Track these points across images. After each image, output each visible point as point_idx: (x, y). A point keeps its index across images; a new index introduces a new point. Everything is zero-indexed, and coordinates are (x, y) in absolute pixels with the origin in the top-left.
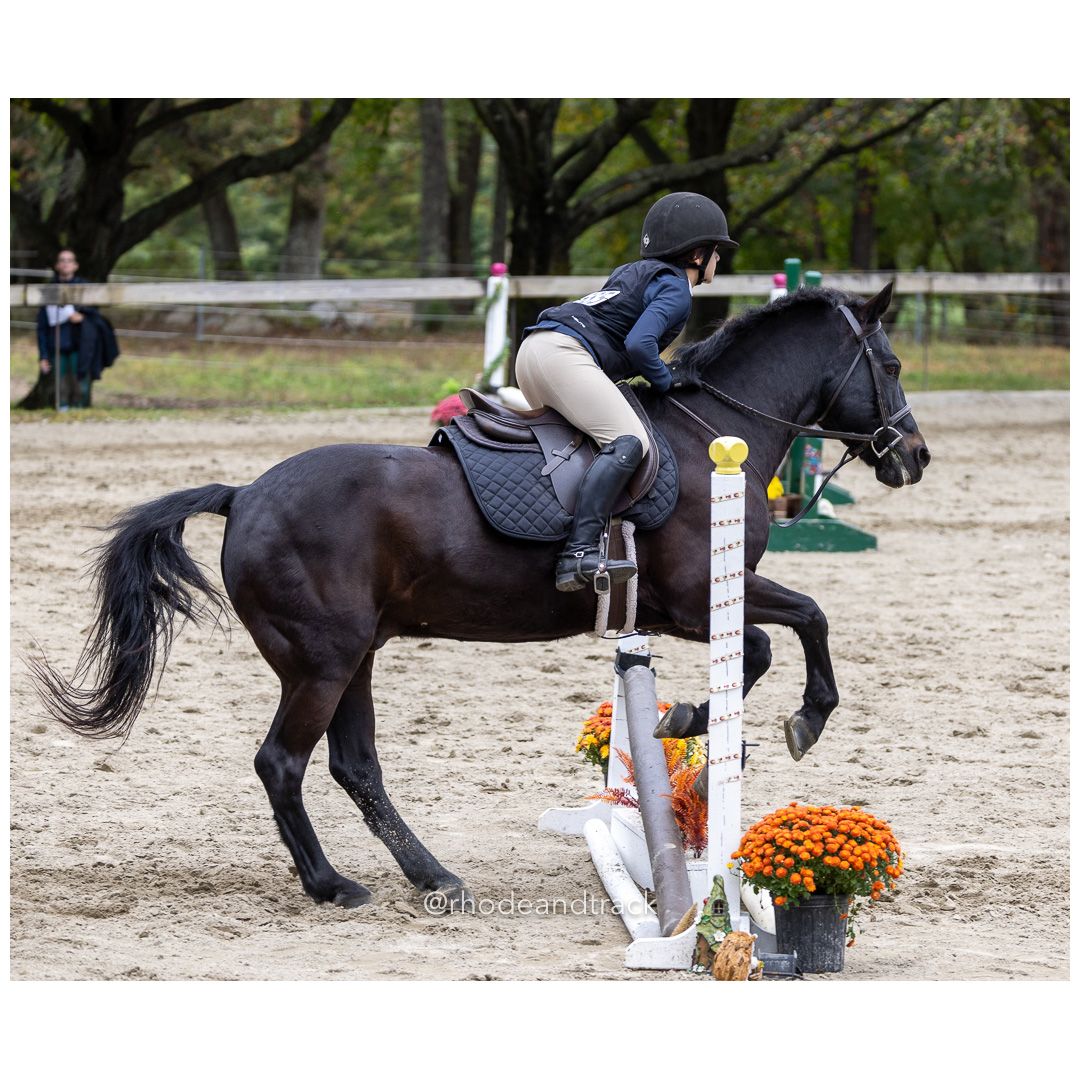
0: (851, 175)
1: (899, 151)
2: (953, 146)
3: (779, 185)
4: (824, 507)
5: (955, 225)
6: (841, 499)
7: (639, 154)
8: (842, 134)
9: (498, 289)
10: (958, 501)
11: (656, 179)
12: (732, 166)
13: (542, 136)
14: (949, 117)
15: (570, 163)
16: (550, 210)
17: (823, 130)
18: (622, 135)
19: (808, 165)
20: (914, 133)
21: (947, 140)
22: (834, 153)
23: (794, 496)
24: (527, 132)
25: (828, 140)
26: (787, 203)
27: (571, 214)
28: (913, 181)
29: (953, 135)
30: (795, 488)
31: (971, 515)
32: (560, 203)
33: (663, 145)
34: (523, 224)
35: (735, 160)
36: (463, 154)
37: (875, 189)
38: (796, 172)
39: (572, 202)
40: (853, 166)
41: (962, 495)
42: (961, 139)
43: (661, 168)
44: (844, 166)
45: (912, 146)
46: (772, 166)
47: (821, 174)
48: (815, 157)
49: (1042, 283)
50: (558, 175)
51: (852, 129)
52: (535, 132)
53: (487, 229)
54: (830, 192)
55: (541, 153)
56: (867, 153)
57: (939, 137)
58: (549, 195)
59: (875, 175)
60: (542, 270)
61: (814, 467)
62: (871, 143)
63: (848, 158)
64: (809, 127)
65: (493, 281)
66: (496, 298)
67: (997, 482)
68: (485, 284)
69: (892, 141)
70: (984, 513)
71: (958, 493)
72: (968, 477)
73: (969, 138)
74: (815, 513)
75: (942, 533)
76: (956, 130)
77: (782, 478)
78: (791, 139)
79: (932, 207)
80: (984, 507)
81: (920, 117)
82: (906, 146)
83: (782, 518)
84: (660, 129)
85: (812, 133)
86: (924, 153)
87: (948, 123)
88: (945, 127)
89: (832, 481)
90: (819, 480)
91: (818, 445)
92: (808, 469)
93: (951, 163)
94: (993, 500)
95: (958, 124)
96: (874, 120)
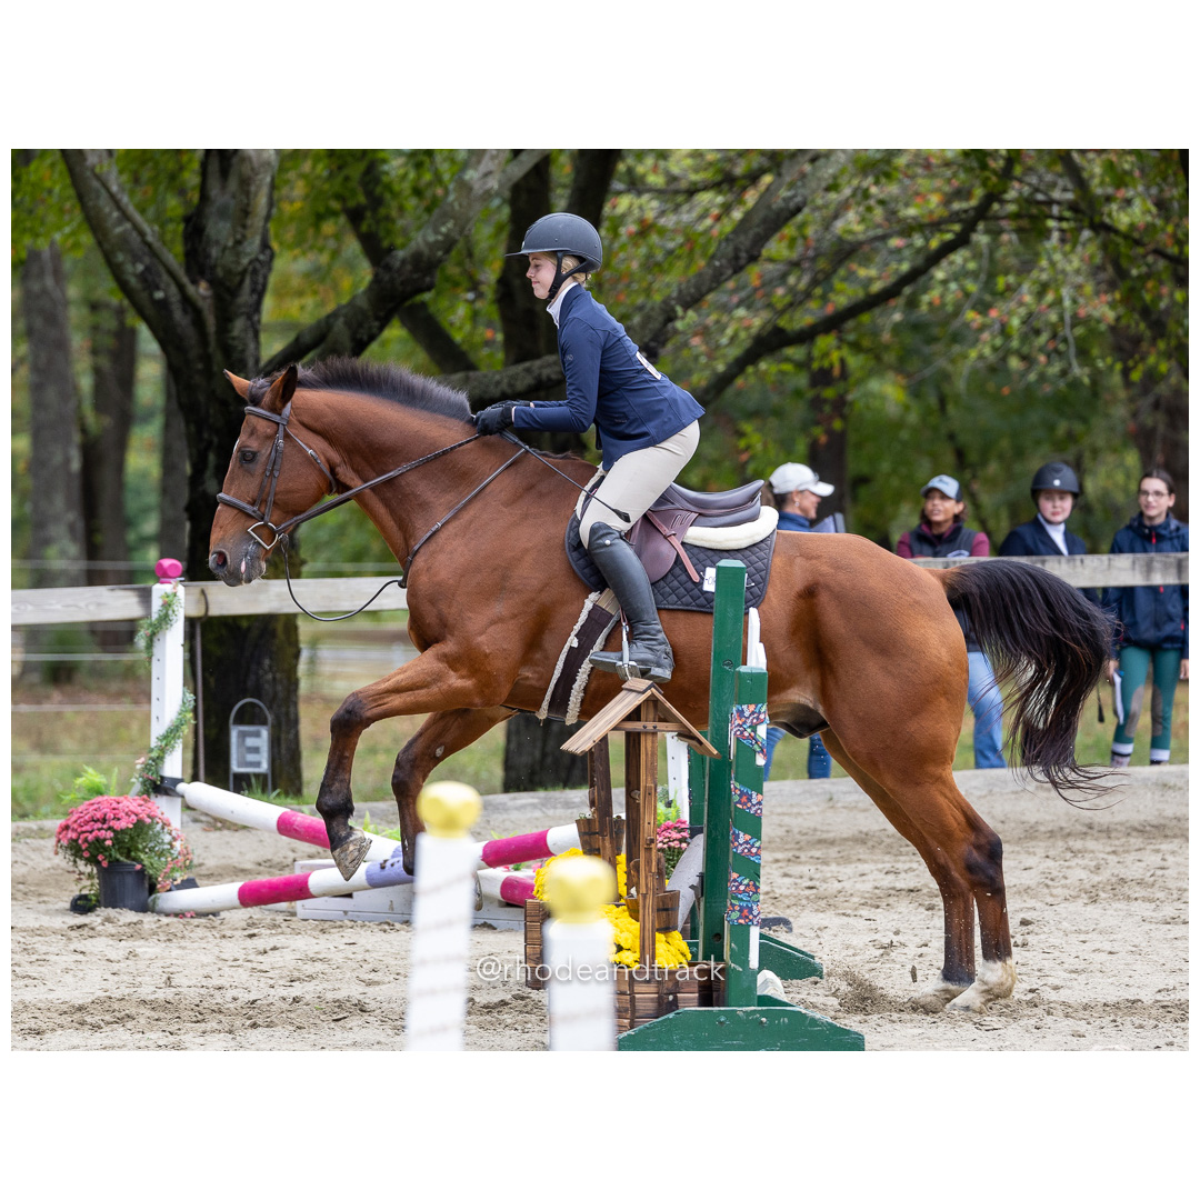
0: (800, 382)
1: (886, 337)
2: (983, 328)
4: (766, 982)
5: (993, 468)
6: (794, 965)
7: (419, 355)
8: (780, 310)
9: (167, 605)
13: (239, 326)
14: (975, 275)
17: (747, 303)
18: (384, 321)
19: (721, 367)
20: (912, 303)
21: (970, 315)
22: (769, 343)
24: (211, 322)
25: (756, 322)
28: (915, 392)
29: (983, 307)
30: (714, 946)
31: (1032, 991)
33: (458, 337)
34: (212, 486)
36: (105, 363)
37: (840, 404)
40: (805, 365)
42: (994, 314)
43: (457, 378)
44: (789, 366)
45: (911, 326)
47: (739, 381)
48: (734, 352)
49: (1149, 569)
51: (797, 301)
52: (225, 320)
55: (234, 358)
56: (825, 342)
57: (958, 311)
59: (841, 380)
61: (746, 912)
62: (833, 324)
63: (794, 353)
65: (159, 590)
66: (165, 619)
67: (1079, 932)
68: (145, 596)
69: (870, 317)
70: (1056, 988)
73: (1010, 313)
74: (749, 994)
75: (979, 1025)
76: (988, 297)
77: (690, 933)
78: (687, 320)
79: (951, 437)
80: (1058, 977)
81: (917, 274)
82: (897, 329)
83: (689, 1003)
84: (452, 307)
85: (726, 309)
86: (932, 340)
87: (972, 287)
88: (967, 295)
89: (782, 936)
90: (755, 932)
91: (754, 872)
92: (735, 915)
93: (981, 357)
94: (1071, 963)
95: (990, 289)
96: (837, 282)
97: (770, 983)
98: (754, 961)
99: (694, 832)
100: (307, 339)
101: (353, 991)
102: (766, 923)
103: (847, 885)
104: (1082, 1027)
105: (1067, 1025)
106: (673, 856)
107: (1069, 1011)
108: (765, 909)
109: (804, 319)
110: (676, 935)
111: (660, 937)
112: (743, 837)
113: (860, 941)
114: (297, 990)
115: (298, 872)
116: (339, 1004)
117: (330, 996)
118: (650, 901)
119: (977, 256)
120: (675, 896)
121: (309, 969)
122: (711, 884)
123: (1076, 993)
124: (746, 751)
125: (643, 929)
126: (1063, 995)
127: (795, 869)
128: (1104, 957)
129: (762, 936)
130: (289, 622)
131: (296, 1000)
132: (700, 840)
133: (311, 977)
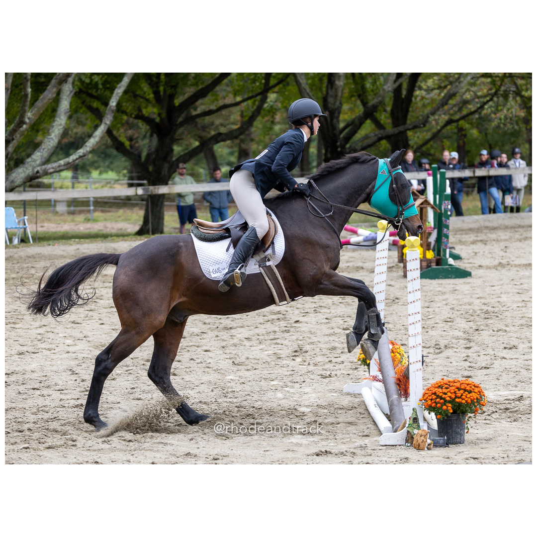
0: (456, 131)
1: (474, 121)
2: (496, 118)
3: (428, 135)
6: (456, 257)
7: (373, 126)
8: (452, 115)
10: (503, 257)
11: (380, 136)
12: (409, 129)
13: (335, 121)
14: (494, 107)
15: (347, 131)
16: (339, 149)
17: (444, 114)
18: (366, 119)
19: (439, 128)
20: (480, 113)
21: (493, 116)
22: (449, 122)
23: (438, 257)
24: (329, 120)
25: (446, 118)
26: (431, 143)
27: (347, 151)
28: (480, 132)
29: (495, 114)
30: (439, 254)
32: (343, 147)
33: (382, 122)
34: (329, 155)
35: (410, 127)
37: (465, 136)
38: (434, 130)
39: (348, 146)
40: (457, 127)
41: (504, 254)
42: (498, 115)
43: (382, 131)
44: (453, 127)
45: (480, 118)
46: (425, 129)
47: (443, 131)
48: (442, 124)
50: (342, 136)
51: (456, 113)
52: (332, 119)
53: (315, 158)
54: (447, 138)
55: (334, 128)
56: (461, 122)
57: (490, 114)
58: (338, 144)
59: (465, 130)
61: (446, 246)
62: (463, 118)
63: (455, 124)
64: (439, 113)
67: (518, 249)
69: (471, 117)
70: (513, 261)
71: (502, 253)
72: (506, 247)
73: (502, 115)
74: (447, 263)
75: (496, 269)
76: (496, 112)
77: (434, 250)
78: (432, 118)
79: (488, 142)
80: (513, 258)
81: (482, 107)
82: (477, 119)
83: (434, 266)
84: (381, 116)
85: (440, 115)
86: (484, 121)
87: (493, 109)
88: (492, 111)
89: (453, 251)
90: (448, 251)
91: (447, 237)
92: (443, 247)
93: (495, 125)
94: (516, 255)
95: (497, 109)
96: (464, 109)
97: (451, 261)
98: (448, 256)
99: (434, 228)
100: (350, 123)
101: (360, 264)
102: (450, 248)
103: (467, 239)
104: (519, 269)
105: (516, 269)
106: (430, 234)
107: (516, 266)
108: (450, 245)
109: (457, 117)
110: (431, 251)
111: (427, 251)
112: (445, 230)
113: (470, 251)
114: (348, 264)
115: (348, 239)
116: (358, 267)
117: (356, 265)
118: (425, 244)
119: (494, 102)
120: (430, 243)
121: (351, 260)
122: (438, 240)
123: (517, 262)
124: (446, 211)
125: (424, 250)
126: (515, 263)
127: (456, 236)
128: (523, 254)
129: (450, 251)
131: (348, 266)
132: (436, 231)
133: (351, 261)
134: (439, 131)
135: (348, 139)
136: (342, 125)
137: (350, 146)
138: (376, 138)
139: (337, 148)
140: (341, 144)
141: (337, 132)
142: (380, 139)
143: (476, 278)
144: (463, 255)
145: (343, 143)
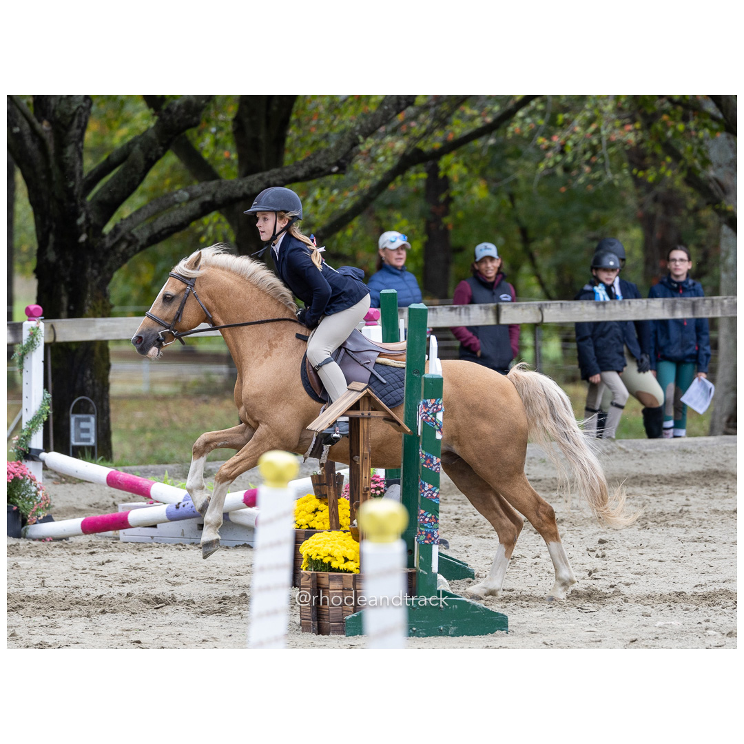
0: (426, 187)
2: (548, 149)
3: (347, 200)
5: (547, 241)
7: (184, 170)
8: (417, 138)
9: (33, 335)
11: (206, 198)
13: (70, 150)
14: (542, 113)
15: (106, 182)
16: (83, 238)
18: (166, 148)
19: (378, 177)
21: (540, 140)
24: (51, 147)
25: (400, 146)
26: (356, 223)
27: (108, 243)
28: (495, 191)
29: (549, 136)
32: (96, 230)
33: (206, 156)
34: (52, 256)
39: (108, 228)
41: (599, 563)
42: (557, 140)
43: (210, 185)
46: (343, 178)
47: (392, 187)
49: (673, 308)
50: (89, 198)
51: (429, 132)
52: (61, 147)
55: (67, 171)
58: (81, 221)
60: (76, 312)
61: (430, 535)
62: (452, 146)
65: (28, 325)
66: (32, 344)
69: (477, 143)
70: (627, 584)
71: (593, 562)
72: (601, 542)
73: (567, 139)
74: (433, 589)
76: (551, 128)
80: (628, 577)
87: (541, 122)
88: (538, 127)
90: (435, 551)
91: (433, 509)
92: (422, 538)
93: (547, 168)
94: (635, 568)
95: (552, 122)
96: (455, 120)
97: (443, 584)
98: (435, 568)
99: (390, 483)
100: (115, 158)
101: (162, 589)
102: (443, 543)
104: (648, 610)
105: (638, 609)
107: (638, 599)
109: (435, 143)
112: (427, 487)
114: (127, 589)
115: (119, 512)
117: (151, 593)
121: (134, 574)
124: (430, 430)
128: (656, 564)
129: (440, 552)
130: (103, 346)
131: (129, 595)
133: (136, 580)
134: (382, 186)
135: (109, 207)
136: (89, 164)
137: (116, 229)
138: (195, 205)
139: (79, 235)
140: (88, 220)
141: (76, 185)
142: (206, 209)
143: (523, 635)
144: (474, 564)
145: (94, 219)
